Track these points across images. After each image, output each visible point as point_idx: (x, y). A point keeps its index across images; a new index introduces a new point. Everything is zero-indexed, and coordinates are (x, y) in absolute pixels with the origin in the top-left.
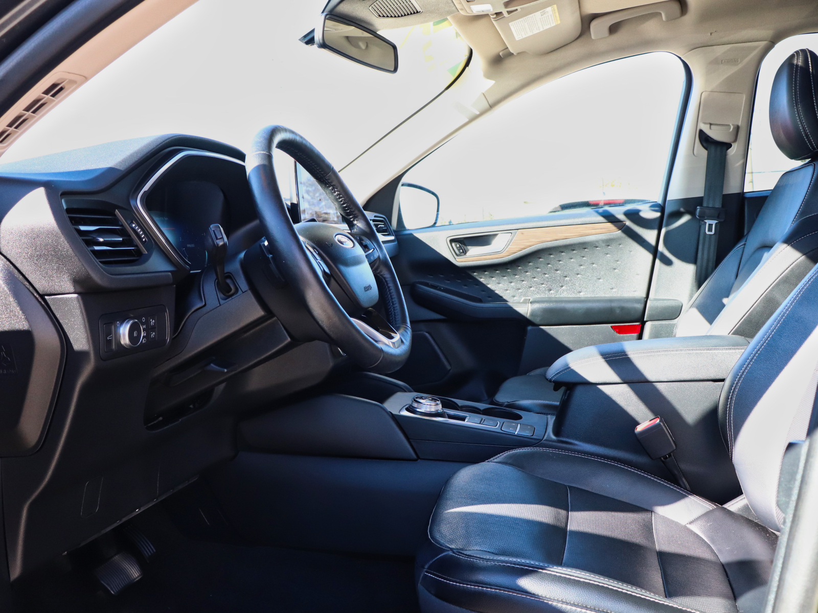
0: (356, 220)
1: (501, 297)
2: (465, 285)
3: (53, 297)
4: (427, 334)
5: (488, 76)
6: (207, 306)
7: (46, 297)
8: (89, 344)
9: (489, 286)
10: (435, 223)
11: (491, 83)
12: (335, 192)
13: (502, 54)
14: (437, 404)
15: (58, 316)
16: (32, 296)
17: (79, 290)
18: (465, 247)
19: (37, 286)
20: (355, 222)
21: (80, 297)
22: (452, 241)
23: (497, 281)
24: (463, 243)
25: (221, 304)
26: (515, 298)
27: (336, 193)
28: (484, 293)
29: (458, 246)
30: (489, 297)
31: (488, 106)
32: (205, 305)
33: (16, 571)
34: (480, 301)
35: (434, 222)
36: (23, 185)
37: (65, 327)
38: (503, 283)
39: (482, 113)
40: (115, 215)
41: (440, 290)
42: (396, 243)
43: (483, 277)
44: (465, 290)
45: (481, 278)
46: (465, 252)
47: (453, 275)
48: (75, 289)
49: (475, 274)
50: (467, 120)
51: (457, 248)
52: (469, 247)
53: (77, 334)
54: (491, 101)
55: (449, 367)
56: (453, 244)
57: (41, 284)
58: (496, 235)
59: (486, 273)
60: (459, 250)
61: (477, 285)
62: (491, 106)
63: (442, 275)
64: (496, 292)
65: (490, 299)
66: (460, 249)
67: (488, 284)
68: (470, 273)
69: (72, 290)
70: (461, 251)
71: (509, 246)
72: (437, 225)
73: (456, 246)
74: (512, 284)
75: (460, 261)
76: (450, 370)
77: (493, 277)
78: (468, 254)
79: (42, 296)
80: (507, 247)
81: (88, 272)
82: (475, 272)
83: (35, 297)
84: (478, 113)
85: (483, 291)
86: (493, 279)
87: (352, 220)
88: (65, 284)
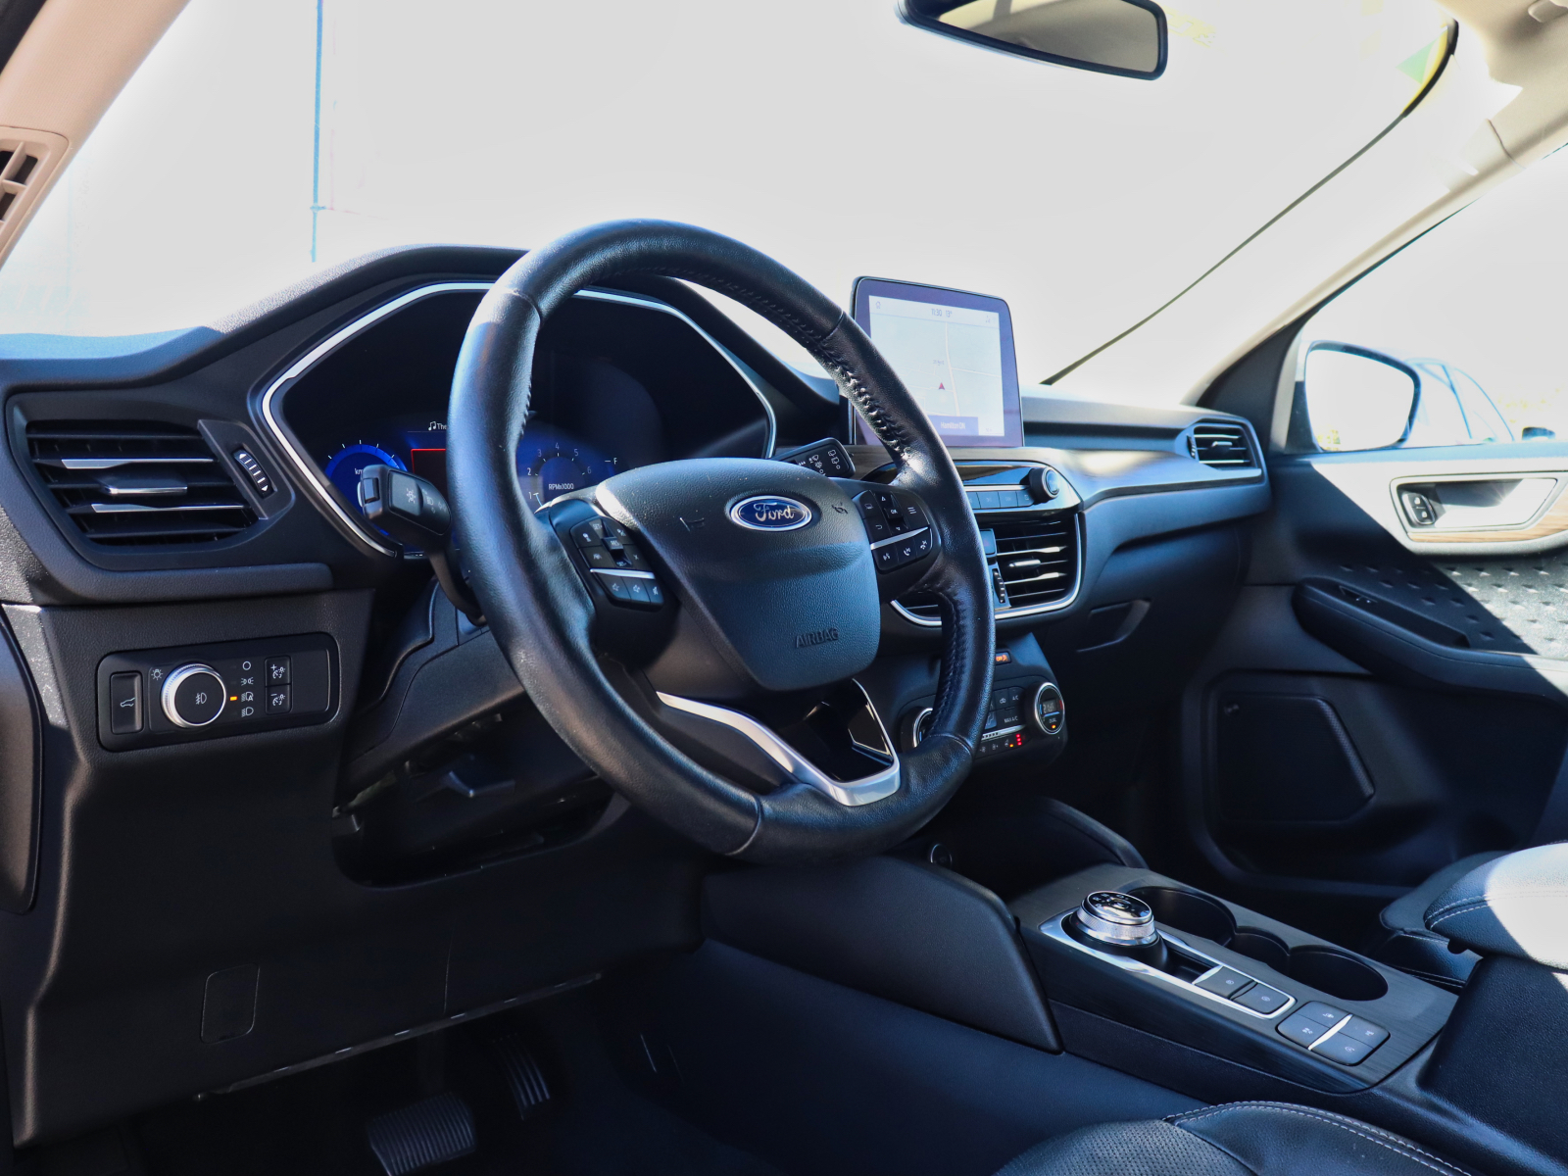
0: (908, 451)
1: (1517, 638)
2: (1429, 599)
3: (10, 606)
4: (1324, 704)
5: (1504, 75)
6: (435, 642)
7: (4, 605)
9: (1488, 606)
10: (1401, 440)
11: (1512, 91)
12: (849, 381)
13: (1535, 13)
14: (1139, 924)
15: (22, 648)
17: (43, 598)
18: (1437, 506)
20: (905, 456)
21: (46, 617)
22: (1403, 489)
23: (1511, 597)
24: (1432, 495)
25: (461, 641)
26: (1553, 644)
27: (852, 381)
28: (1474, 622)
29: (1418, 501)
30: (1487, 634)
31: (1500, 153)
32: (432, 640)
34: (1462, 642)
35: (1399, 438)
38: (1525, 603)
39: (1487, 173)
40: (198, 433)
41: (1362, 605)
42: (1265, 484)
43: (1474, 582)
44: (1426, 611)
45: (1470, 585)
46: (1433, 516)
47: (1399, 572)
48: (32, 595)
49: (1455, 573)
50: (1445, 191)
51: (1414, 506)
52: (1447, 507)
54: (1510, 141)
55: (1368, 790)
56: (1406, 497)
58: (1515, 482)
59: (1484, 574)
60: (1418, 512)
61: (1458, 600)
62: (1511, 155)
63: (1374, 568)
64: (1505, 623)
65: (1488, 638)
66: (1422, 510)
67: (1487, 602)
68: (1442, 569)
69: (28, 597)
70: (1424, 514)
71: (1547, 513)
72: (1405, 445)
73: (1412, 500)
74: (1550, 608)
75: (1417, 540)
76: (1371, 796)
77: (1499, 586)
78: (1440, 523)
80: (1540, 516)
82: (1453, 570)
84: (1474, 172)
85: (1472, 617)
86: (1501, 590)
87: (897, 449)
88: (15, 582)
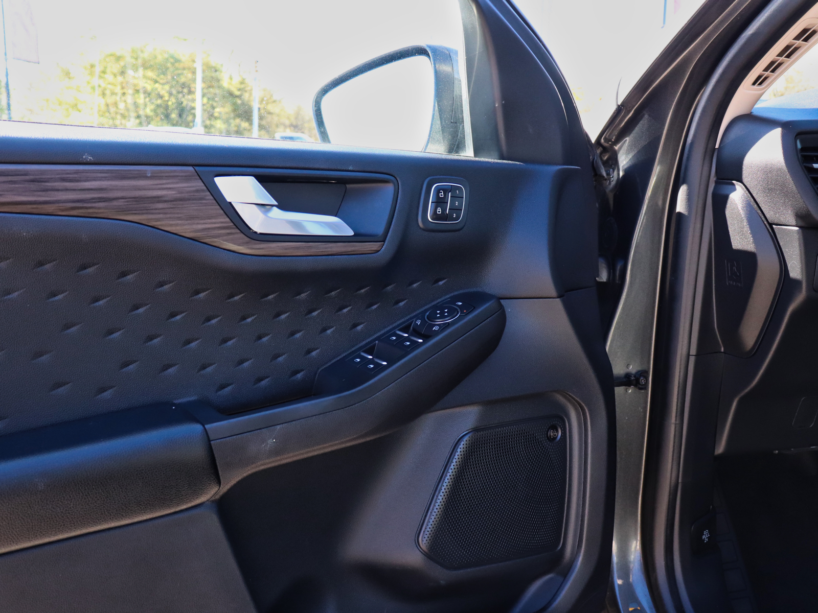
3: (779, 226)
7: (774, 226)
8: (802, 274)
15: (781, 244)
16: (763, 224)
17: (801, 224)
19: (768, 216)
21: (800, 230)
33: (720, 449)
36: (768, 123)
37: (785, 254)
48: (796, 222)
53: (794, 263)
57: (770, 215)
69: (794, 223)
79: (771, 225)
81: (808, 209)
83: (765, 224)
88: (789, 217)
